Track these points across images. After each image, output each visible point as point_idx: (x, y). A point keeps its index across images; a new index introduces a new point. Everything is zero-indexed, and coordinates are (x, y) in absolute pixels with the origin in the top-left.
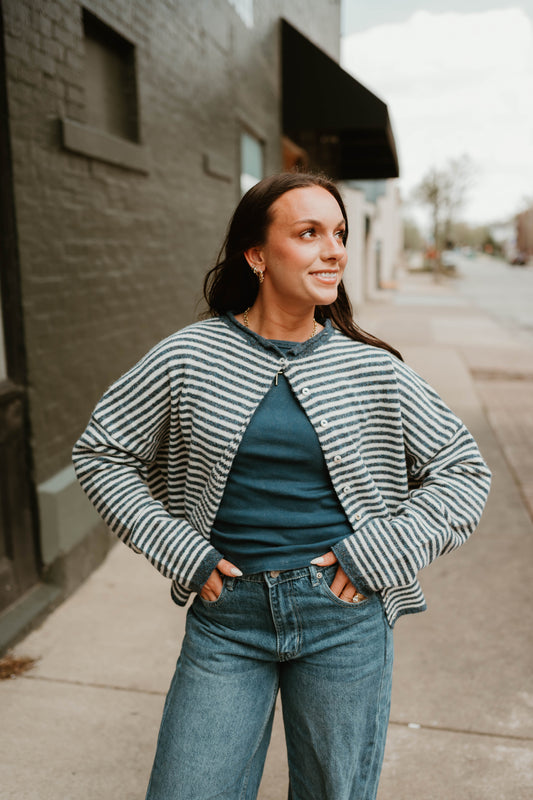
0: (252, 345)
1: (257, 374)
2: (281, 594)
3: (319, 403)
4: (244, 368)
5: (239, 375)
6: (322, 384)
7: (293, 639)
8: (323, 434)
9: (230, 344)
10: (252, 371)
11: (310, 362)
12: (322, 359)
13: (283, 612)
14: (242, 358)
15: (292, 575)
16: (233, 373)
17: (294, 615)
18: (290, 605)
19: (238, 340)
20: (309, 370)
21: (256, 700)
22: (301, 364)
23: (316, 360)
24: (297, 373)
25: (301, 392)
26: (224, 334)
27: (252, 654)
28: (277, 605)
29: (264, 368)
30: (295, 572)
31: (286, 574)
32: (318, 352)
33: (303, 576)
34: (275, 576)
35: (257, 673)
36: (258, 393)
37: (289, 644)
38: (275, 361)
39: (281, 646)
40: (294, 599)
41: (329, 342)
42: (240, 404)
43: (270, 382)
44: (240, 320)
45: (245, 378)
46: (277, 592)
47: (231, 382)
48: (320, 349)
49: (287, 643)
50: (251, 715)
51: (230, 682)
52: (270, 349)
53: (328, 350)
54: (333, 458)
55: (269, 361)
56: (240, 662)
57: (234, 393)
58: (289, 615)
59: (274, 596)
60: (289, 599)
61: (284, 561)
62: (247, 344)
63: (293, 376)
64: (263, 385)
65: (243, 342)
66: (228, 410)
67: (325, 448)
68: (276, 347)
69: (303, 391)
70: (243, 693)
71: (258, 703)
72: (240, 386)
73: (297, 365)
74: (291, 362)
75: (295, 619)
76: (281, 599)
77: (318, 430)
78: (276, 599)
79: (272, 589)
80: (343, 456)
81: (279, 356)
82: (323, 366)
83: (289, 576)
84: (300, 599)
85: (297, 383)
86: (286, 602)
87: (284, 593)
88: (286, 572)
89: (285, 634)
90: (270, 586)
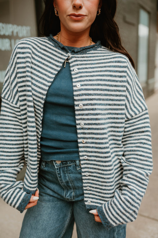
0: (56, 47)
1: (56, 61)
2: (61, 172)
3: (81, 77)
4: (50, 58)
5: (48, 61)
6: (86, 68)
7: (71, 193)
8: (76, 91)
9: (46, 46)
10: (54, 59)
11: (84, 57)
12: (91, 57)
13: (64, 181)
14: (50, 53)
15: (66, 163)
16: (45, 60)
17: (70, 183)
18: (67, 178)
19: (50, 44)
20: (82, 61)
21: (59, 216)
22: (78, 57)
23: (87, 57)
24: (75, 61)
25: (73, 70)
26: (45, 42)
27: (56, 195)
28: (60, 177)
29: (59, 57)
30: (68, 162)
31: (64, 162)
32: (89, 54)
33: (72, 164)
34: (58, 163)
35: (59, 204)
36: (55, 70)
37: (69, 195)
38: (65, 54)
39: (66, 195)
40: (69, 175)
41: (97, 50)
42: (46, 75)
43: (61, 65)
44: (55, 38)
45: (50, 62)
46: (60, 170)
47: (43, 64)
48: (90, 52)
49: (68, 194)
50: (57, 222)
51: (47, 206)
52: (63, 49)
53: (95, 53)
54: (79, 105)
55: (62, 55)
56: (51, 198)
57: (44, 69)
58: (67, 182)
59: (59, 172)
60: (67, 175)
61: (62, 156)
62: (53, 46)
63: (72, 62)
64: (57, 66)
65: (52, 46)
66: (40, 77)
67: (75, 98)
68: (66, 48)
69: (75, 70)
70: (53, 212)
71: (60, 217)
72: (47, 66)
73: (76, 57)
74: (73, 56)
75: (71, 185)
76: (62, 174)
77: (75, 88)
78: (59, 174)
79: (57, 169)
80: (84, 105)
81: (67, 52)
82: (90, 60)
83: (65, 164)
84: (72, 175)
85: (73, 66)
86: (65, 176)
87: (63, 171)
88: (64, 161)
89: (68, 190)
90: (56, 167)
